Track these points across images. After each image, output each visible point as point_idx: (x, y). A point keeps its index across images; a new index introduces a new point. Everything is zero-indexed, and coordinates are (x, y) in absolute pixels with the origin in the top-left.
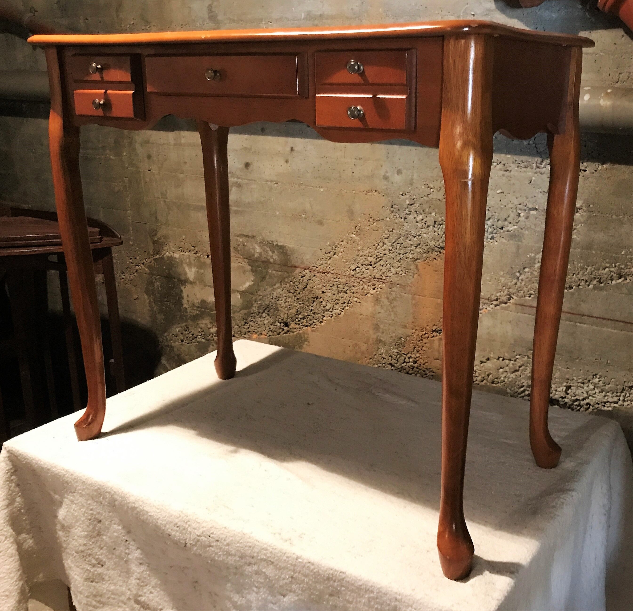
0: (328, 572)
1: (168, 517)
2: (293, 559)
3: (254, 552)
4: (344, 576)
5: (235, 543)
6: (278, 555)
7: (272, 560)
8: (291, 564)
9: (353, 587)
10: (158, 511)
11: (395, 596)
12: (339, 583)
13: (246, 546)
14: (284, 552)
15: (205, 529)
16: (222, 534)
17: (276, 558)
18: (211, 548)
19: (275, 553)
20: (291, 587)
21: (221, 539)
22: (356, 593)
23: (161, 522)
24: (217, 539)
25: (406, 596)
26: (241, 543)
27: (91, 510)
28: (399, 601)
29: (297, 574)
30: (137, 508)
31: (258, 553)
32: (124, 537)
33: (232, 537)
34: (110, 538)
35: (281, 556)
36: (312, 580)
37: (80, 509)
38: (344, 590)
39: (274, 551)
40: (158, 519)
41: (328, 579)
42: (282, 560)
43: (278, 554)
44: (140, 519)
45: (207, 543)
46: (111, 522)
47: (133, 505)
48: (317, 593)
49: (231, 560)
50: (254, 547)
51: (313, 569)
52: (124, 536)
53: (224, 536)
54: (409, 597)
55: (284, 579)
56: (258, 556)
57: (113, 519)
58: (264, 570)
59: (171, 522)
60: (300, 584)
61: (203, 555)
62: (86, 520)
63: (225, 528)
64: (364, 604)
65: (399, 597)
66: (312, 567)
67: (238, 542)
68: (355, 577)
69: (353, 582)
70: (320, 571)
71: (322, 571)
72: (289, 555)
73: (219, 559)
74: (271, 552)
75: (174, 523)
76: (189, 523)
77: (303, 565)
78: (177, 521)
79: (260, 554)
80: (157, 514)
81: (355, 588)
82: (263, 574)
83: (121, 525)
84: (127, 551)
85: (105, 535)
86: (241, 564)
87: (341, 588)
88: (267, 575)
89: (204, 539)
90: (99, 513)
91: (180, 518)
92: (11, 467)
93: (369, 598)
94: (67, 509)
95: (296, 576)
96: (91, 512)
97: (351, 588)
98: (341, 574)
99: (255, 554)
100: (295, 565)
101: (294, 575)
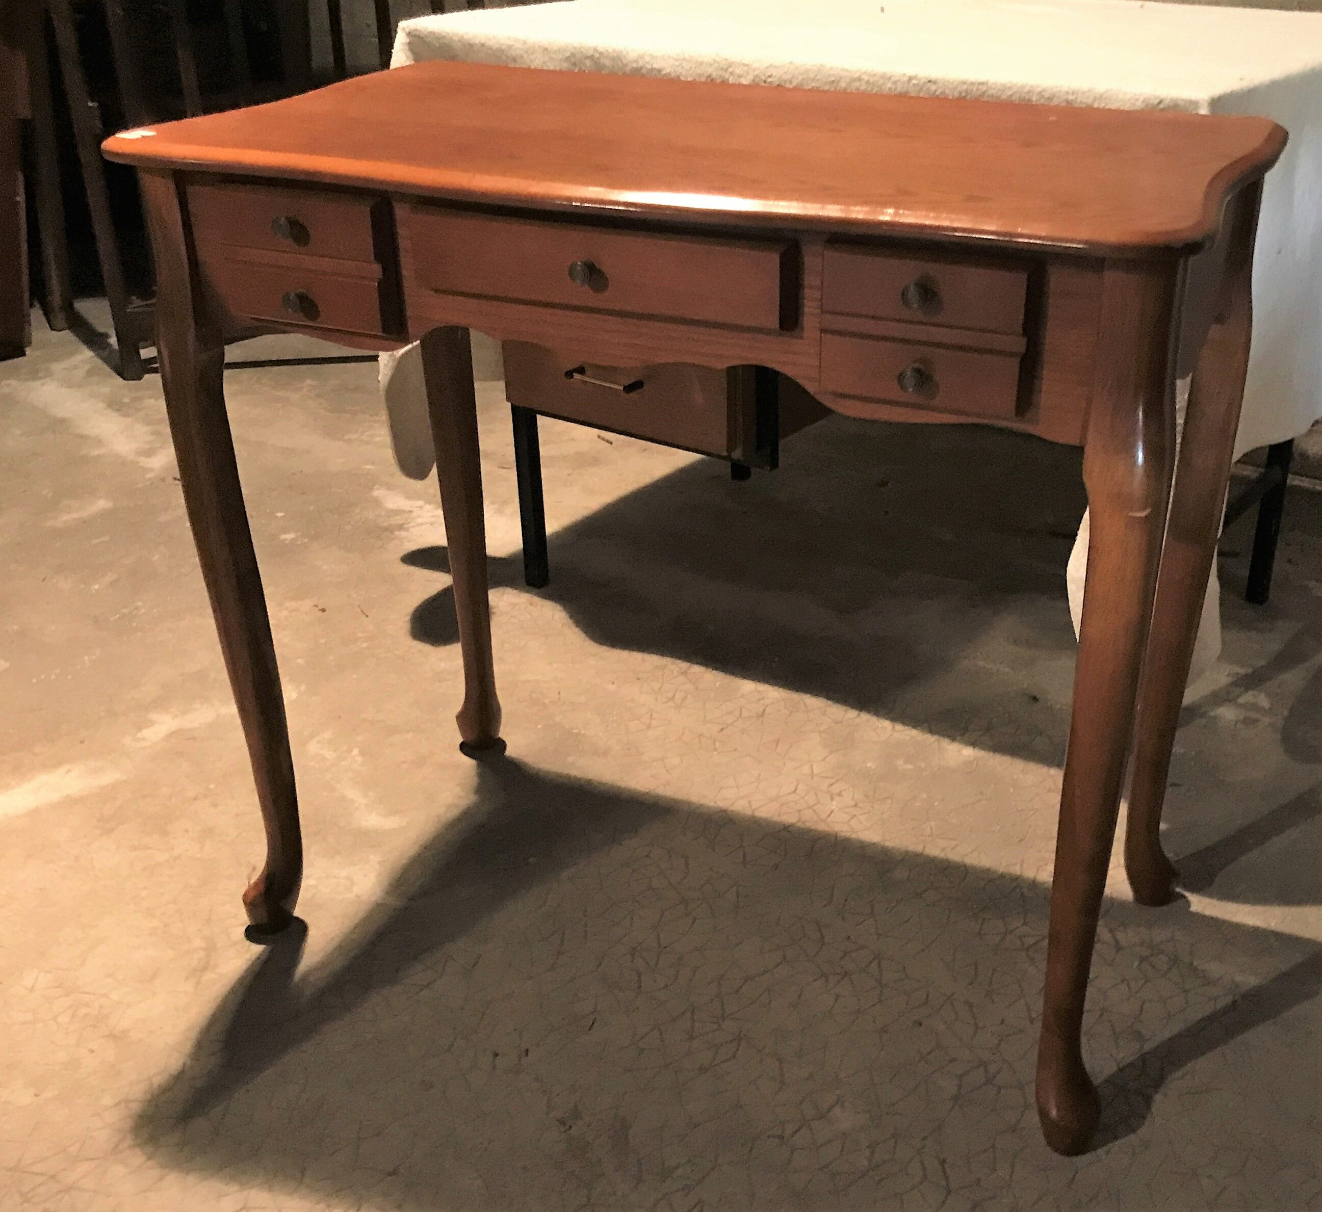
0: (959, 89)
1: (695, 68)
2: (904, 83)
4: (984, 88)
10: (677, 63)
11: (1065, 97)
14: (889, 76)
15: (757, 73)
25: (1083, 93)
26: (818, 80)
30: (641, 68)
39: (871, 80)
47: (635, 65)
50: (839, 82)
53: (789, 77)
63: (791, 63)
67: (813, 80)
68: (1002, 84)
69: (999, 94)
72: (896, 79)
75: (706, 75)
76: (730, 70)
80: (676, 69)
91: (716, 65)
98: (980, 87)
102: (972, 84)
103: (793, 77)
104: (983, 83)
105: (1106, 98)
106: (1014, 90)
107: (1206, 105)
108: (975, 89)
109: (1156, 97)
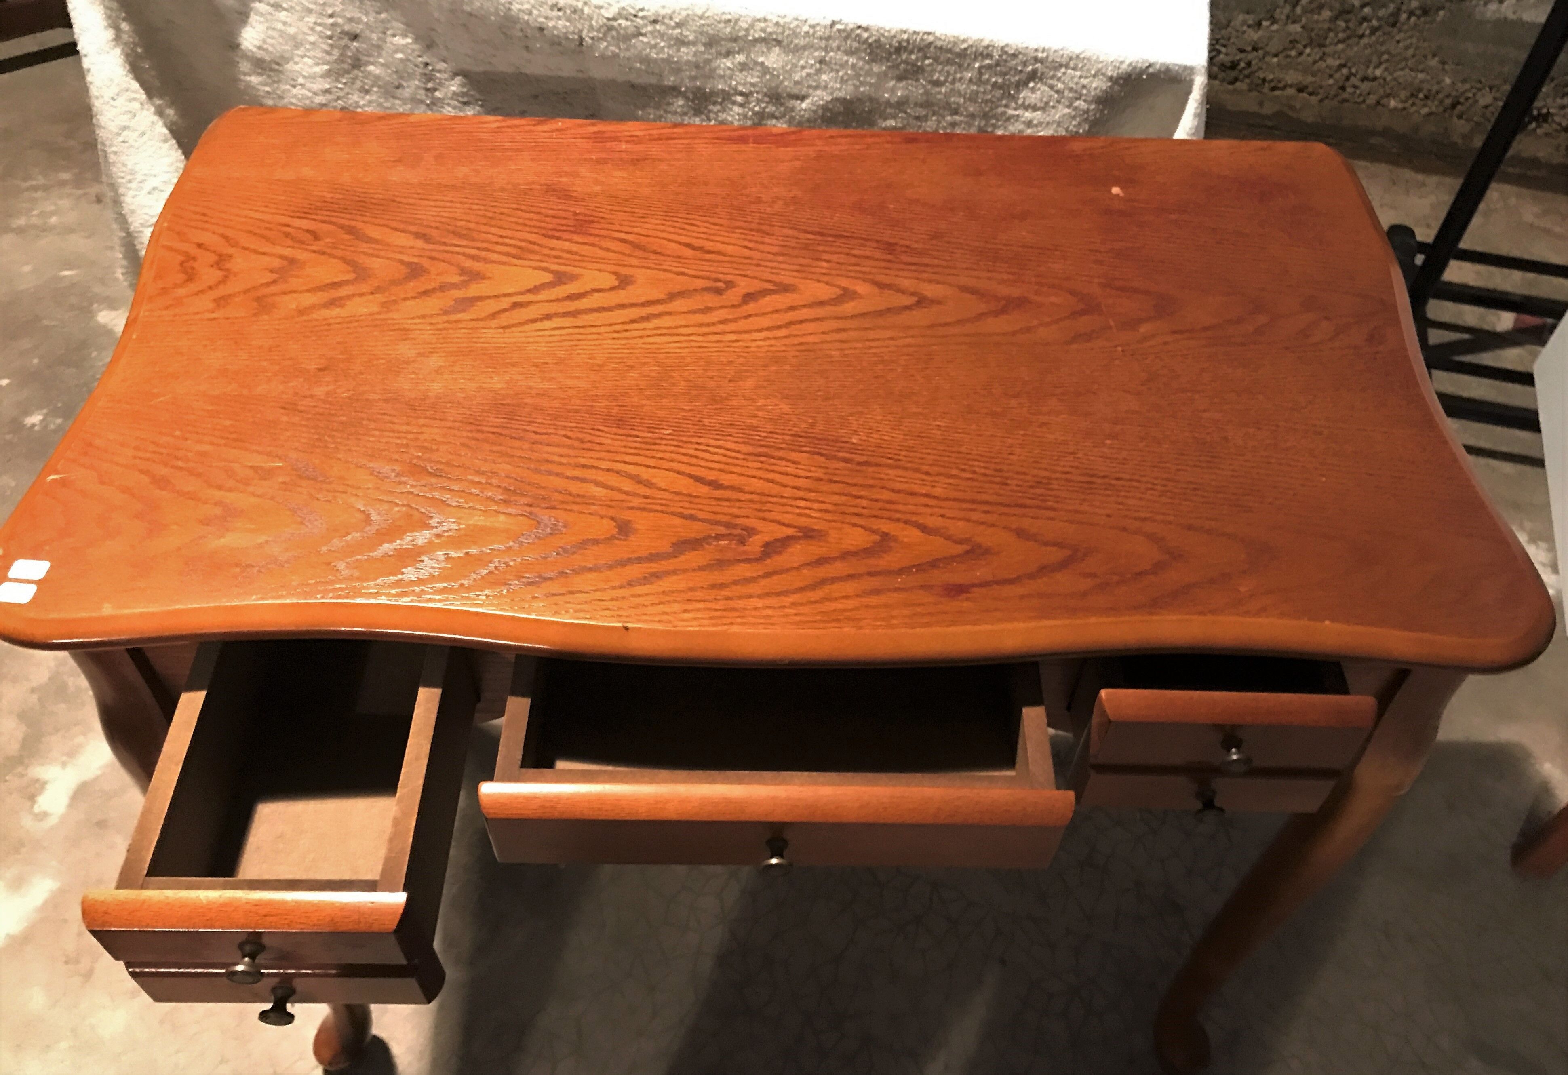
0: (898, 37)
2: (825, 27)
3: (739, 30)
4: (931, 38)
5: (694, 20)
6: (792, 26)
7: (780, 38)
8: (821, 38)
9: (949, 55)
12: (920, 55)
13: (719, 22)
14: (804, 17)
16: (664, 6)
17: (787, 32)
18: (641, 38)
19: (785, 23)
20: (820, 78)
21: (664, 17)
22: (955, 63)
23: (518, 6)
24: (652, 19)
25: (1055, 51)
26: (708, 17)
27: (331, 16)
28: (1042, 62)
29: (832, 54)
31: (747, 30)
32: (420, 59)
33: (686, 9)
34: (385, 66)
35: (798, 26)
36: (864, 58)
37: (301, 19)
38: (930, 64)
39: (782, 22)
41: (899, 49)
42: (800, 33)
43: (790, 23)
44: (463, 11)
45: (632, 30)
46: (384, 31)
48: (873, 81)
49: (686, 54)
50: (737, 20)
51: (868, 38)
52: (420, 56)
53: (669, 11)
54: (1061, 52)
55: (803, 68)
56: (747, 36)
57: (389, 26)
58: (760, 60)
60: (837, 71)
61: (622, 55)
62: (320, 40)
64: (971, 80)
65: (1040, 55)
66: (865, 35)
67: (701, 18)
68: (954, 36)
69: (950, 46)
70: (882, 39)
71: (887, 38)
72: (815, 21)
73: (661, 56)
74: (777, 24)
77: (844, 34)
79: (752, 32)
81: (953, 56)
82: (759, 68)
83: (411, 35)
84: (430, 85)
85: (372, 64)
86: (710, 57)
87: (923, 62)
88: (768, 68)
89: (623, 22)
90: (351, 20)
93: (980, 68)
94: (266, 25)
95: (831, 58)
96: (331, 21)
97: (945, 56)
98: (925, 36)
99: (742, 33)
100: (828, 38)
101: (825, 57)
103: (674, 12)
104: (929, 33)
105: (1084, 58)
106: (970, 42)
107: (1203, 70)
108: (918, 40)
109: (1144, 62)
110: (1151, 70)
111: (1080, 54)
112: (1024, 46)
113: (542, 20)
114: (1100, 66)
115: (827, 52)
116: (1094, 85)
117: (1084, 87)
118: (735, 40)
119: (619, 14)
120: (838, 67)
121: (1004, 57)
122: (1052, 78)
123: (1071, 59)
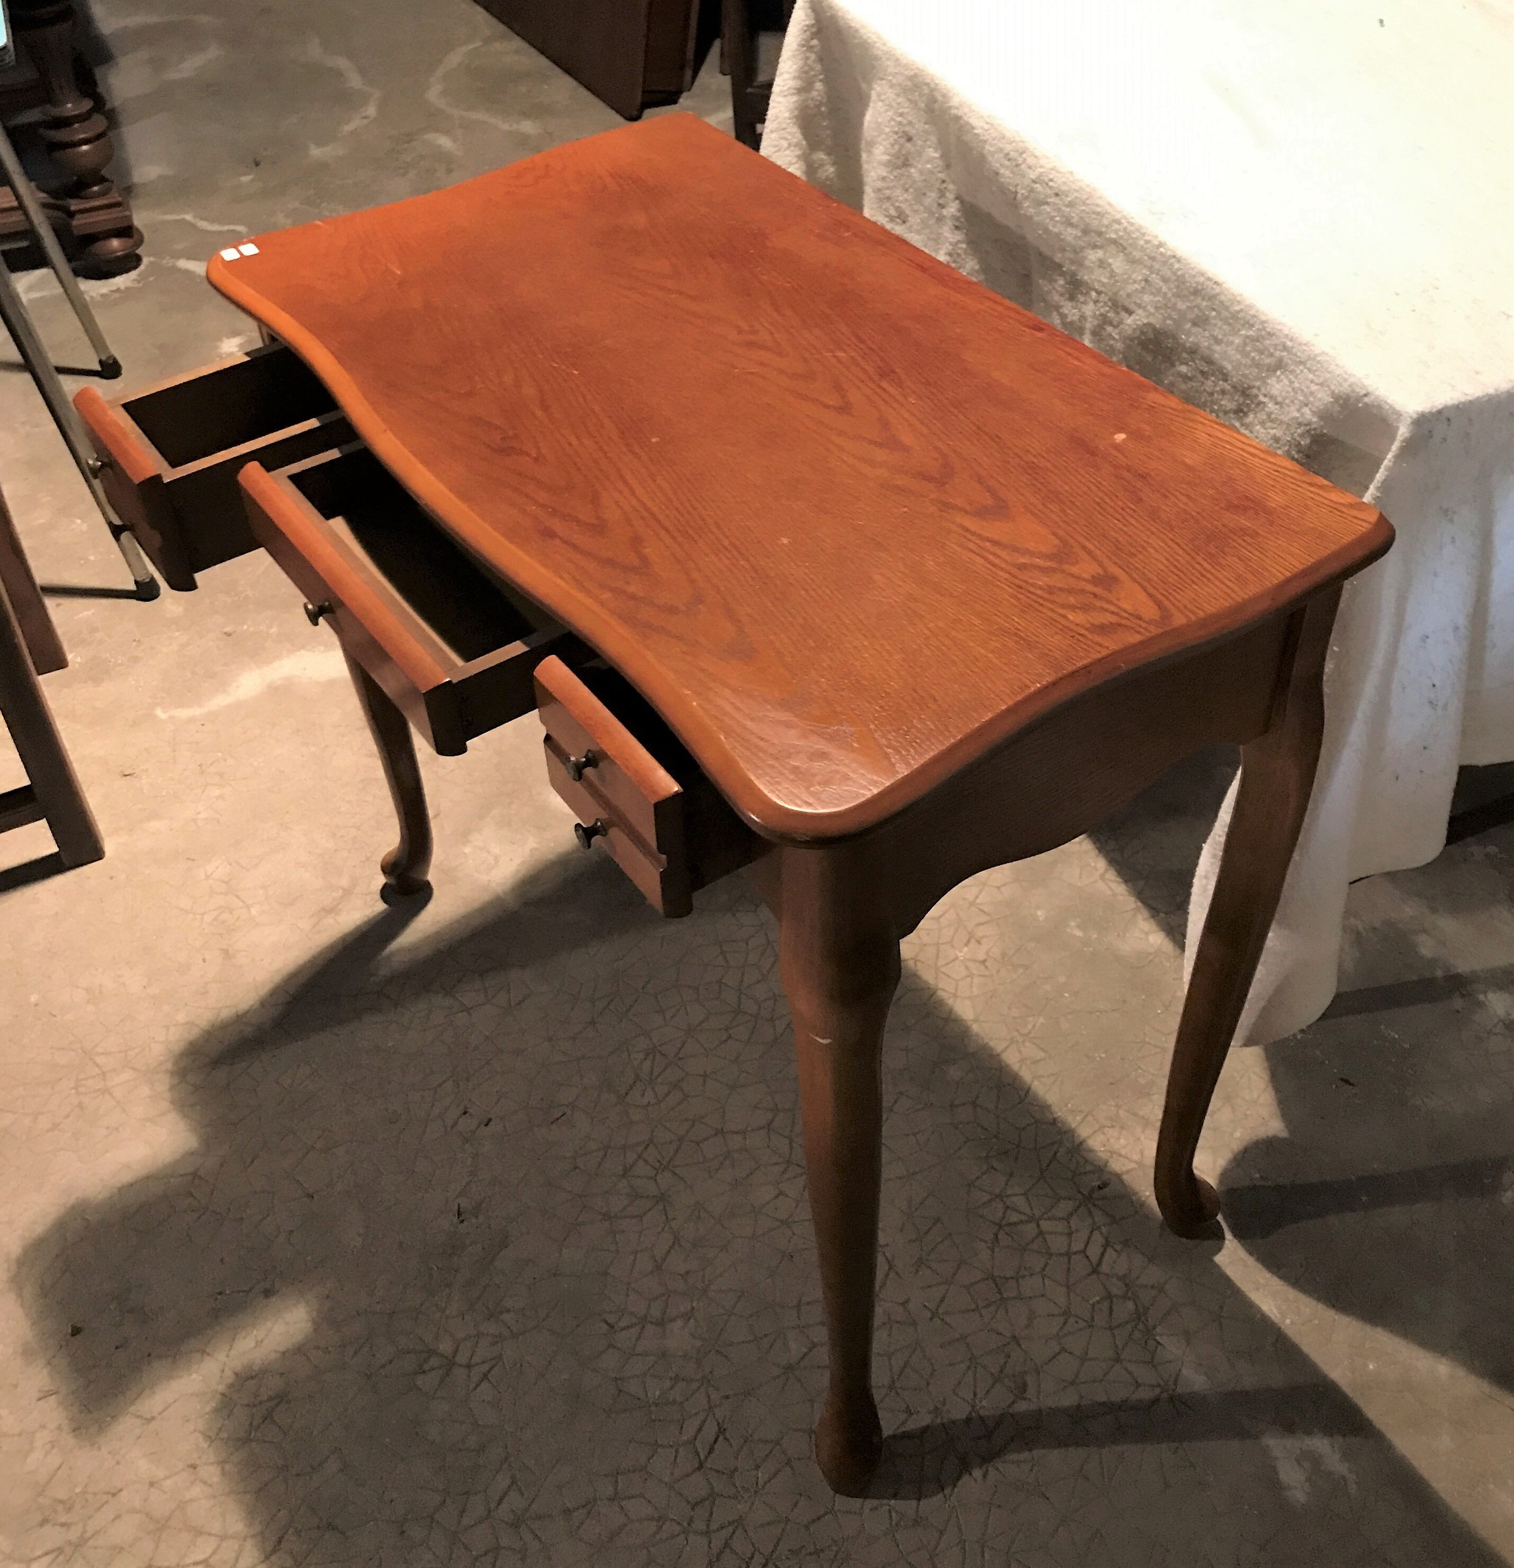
0: (1196, 278)
1: (998, 139)
2: (1153, 245)
3: (1102, 225)
4: (1218, 290)
5: (1079, 203)
6: (1134, 235)
7: (1125, 244)
8: (1149, 257)
10: (986, 127)
12: (1209, 303)
13: (1093, 212)
14: (1144, 231)
15: (1043, 170)
16: (1064, 183)
17: (1130, 241)
18: (1045, 206)
20: (1143, 297)
21: (1062, 192)
22: (1230, 324)
23: (988, 147)
24: (1056, 191)
25: (1300, 344)
26: (1088, 204)
27: (901, 114)
28: (1288, 352)
29: (1154, 276)
30: (960, 117)
31: (1107, 227)
32: (940, 175)
33: (1077, 191)
34: (921, 173)
35: (1137, 237)
36: (1172, 289)
37: (886, 112)
38: (1214, 318)
39: (1131, 228)
40: (985, 142)
41: (1196, 292)
42: (1137, 245)
43: (1134, 232)
44: (962, 139)
45: (1042, 196)
46: (925, 141)
47: (956, 111)
48: (1175, 317)
49: (1069, 234)
50: (1103, 215)
51: (1178, 269)
52: (940, 171)
53: (1067, 188)
54: (1304, 347)
56: (1106, 232)
57: (929, 136)
58: (1110, 261)
59: (1001, 150)
60: (1154, 295)
61: (1034, 219)
62: (891, 134)
63: (1071, 173)
64: (1237, 348)
65: (1289, 344)
66: (1176, 266)
68: (1233, 295)
69: (1228, 304)
70: (1187, 276)
71: (1190, 275)
72: (1149, 238)
73: (1054, 229)
74: (1125, 229)
76: (1024, 155)
77: (1164, 258)
78: (1008, 148)
79: (1109, 230)
80: (985, 132)
81: (1228, 315)
82: (1108, 269)
83: (939, 151)
84: (941, 201)
85: (914, 166)
86: (1083, 244)
87: (1210, 312)
88: (1113, 271)
90: (910, 123)
91: (1014, 144)
92: (813, 22)
93: (1245, 337)
94: (873, 112)
95: (1152, 278)
96: (899, 119)
97: (1225, 314)
98: (1214, 285)
99: (1104, 229)
100: (1153, 258)
101: (1149, 276)
102: (1209, 279)
103: (1070, 190)
104: (1217, 283)
105: (1318, 362)
107: (1409, 421)
108: (1210, 287)
109: (1363, 387)
110: (1366, 400)
111: (1316, 355)
112: (1279, 327)
113: (998, 165)
114: (1328, 375)
115: (1152, 273)
116: (1319, 396)
117: (1312, 393)
118: (1100, 234)
119: (1038, 178)
120: (1154, 291)
121: (1263, 333)
122: (1292, 372)
123: (1309, 358)
